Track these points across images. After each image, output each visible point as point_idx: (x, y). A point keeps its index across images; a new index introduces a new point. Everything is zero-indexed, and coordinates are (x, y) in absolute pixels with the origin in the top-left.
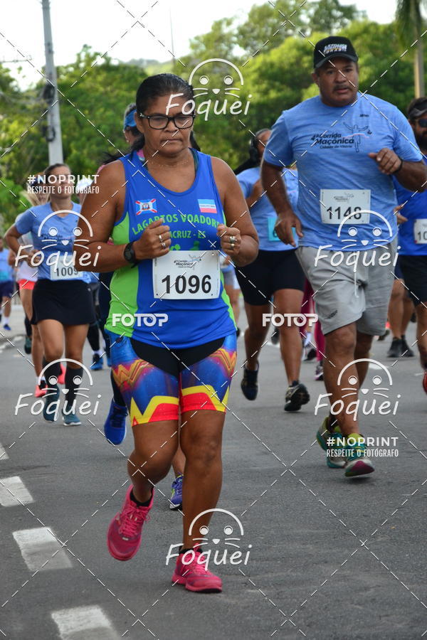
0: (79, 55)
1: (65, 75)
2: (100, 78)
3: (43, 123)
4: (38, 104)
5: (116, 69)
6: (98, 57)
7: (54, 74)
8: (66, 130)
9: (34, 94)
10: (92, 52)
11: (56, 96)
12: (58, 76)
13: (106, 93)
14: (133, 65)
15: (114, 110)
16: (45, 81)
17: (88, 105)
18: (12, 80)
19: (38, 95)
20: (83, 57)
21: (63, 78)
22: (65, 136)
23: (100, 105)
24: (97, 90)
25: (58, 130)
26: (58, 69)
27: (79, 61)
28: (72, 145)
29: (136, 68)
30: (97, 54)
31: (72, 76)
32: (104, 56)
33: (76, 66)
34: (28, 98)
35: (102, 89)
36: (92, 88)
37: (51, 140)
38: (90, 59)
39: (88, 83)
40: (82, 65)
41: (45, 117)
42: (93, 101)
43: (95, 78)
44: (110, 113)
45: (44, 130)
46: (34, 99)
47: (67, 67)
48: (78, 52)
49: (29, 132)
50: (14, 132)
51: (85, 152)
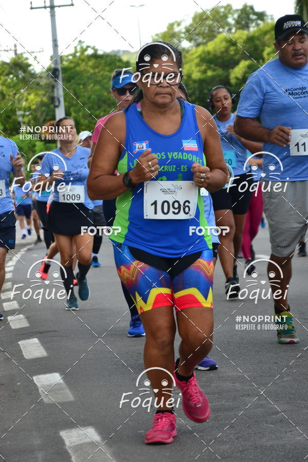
0: (76, 48)
1: (66, 61)
2: (90, 63)
3: (51, 94)
4: (48, 82)
5: (101, 57)
6: (89, 49)
7: (59, 61)
8: (68, 99)
9: (45, 75)
10: (84, 46)
11: (60, 76)
12: (62, 62)
13: (95, 73)
14: (113, 54)
15: (100, 85)
16: (53, 66)
17: (82, 82)
18: (30, 65)
19: (48, 76)
20: (78, 49)
21: (65, 63)
22: (67, 104)
23: (90, 82)
24: (88, 72)
25: (62, 99)
26: (61, 57)
27: (76, 52)
28: (72, 109)
29: (115, 56)
30: (88, 47)
31: (71, 62)
32: (93, 48)
33: (74, 55)
34: (41, 77)
35: (92, 71)
36: (85, 70)
37: (57, 107)
38: (83, 50)
39: (82, 67)
40: (78, 54)
41: (53, 91)
42: (86, 79)
43: (87, 63)
44: (97, 87)
45: (52, 99)
46: (45, 78)
47: (67, 56)
48: (76, 45)
49: (42, 101)
50: (32, 101)
51: (81, 114)
